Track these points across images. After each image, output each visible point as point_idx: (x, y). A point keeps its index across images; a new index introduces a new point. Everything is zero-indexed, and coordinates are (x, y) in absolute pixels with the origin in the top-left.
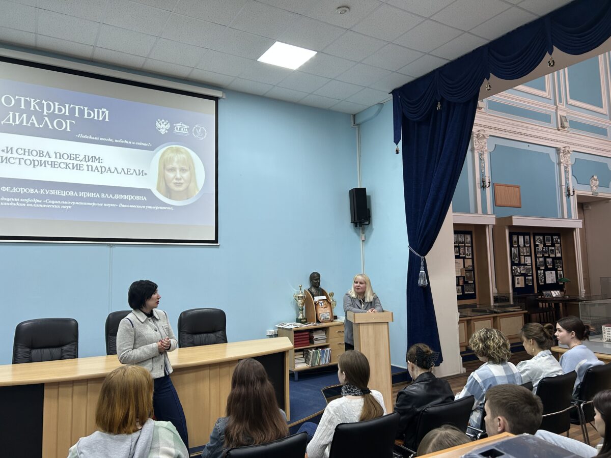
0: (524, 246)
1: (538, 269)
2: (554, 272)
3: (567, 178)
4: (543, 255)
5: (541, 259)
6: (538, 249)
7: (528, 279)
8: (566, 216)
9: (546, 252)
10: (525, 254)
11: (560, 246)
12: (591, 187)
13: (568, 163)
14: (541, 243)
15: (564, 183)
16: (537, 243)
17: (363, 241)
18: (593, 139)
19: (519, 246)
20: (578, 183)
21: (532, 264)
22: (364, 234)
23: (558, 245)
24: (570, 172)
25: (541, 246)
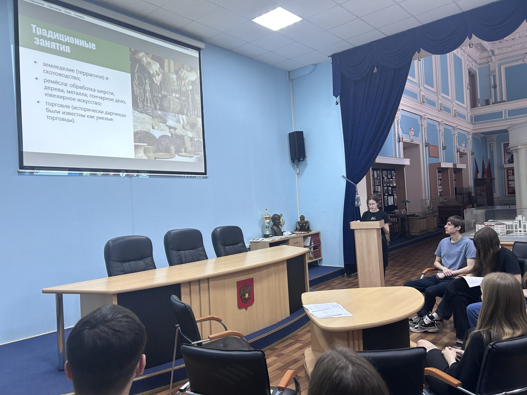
0: (377, 178)
1: (384, 195)
2: (392, 197)
3: (398, 129)
4: (387, 185)
5: (386, 188)
6: (384, 180)
8: (398, 157)
9: (388, 183)
10: (378, 184)
11: (395, 178)
12: (410, 136)
13: (399, 118)
14: (385, 176)
17: (298, 174)
18: (412, 101)
19: (374, 177)
20: (403, 133)
21: (381, 191)
22: (299, 169)
23: (394, 177)
24: (400, 124)
25: (386, 178)
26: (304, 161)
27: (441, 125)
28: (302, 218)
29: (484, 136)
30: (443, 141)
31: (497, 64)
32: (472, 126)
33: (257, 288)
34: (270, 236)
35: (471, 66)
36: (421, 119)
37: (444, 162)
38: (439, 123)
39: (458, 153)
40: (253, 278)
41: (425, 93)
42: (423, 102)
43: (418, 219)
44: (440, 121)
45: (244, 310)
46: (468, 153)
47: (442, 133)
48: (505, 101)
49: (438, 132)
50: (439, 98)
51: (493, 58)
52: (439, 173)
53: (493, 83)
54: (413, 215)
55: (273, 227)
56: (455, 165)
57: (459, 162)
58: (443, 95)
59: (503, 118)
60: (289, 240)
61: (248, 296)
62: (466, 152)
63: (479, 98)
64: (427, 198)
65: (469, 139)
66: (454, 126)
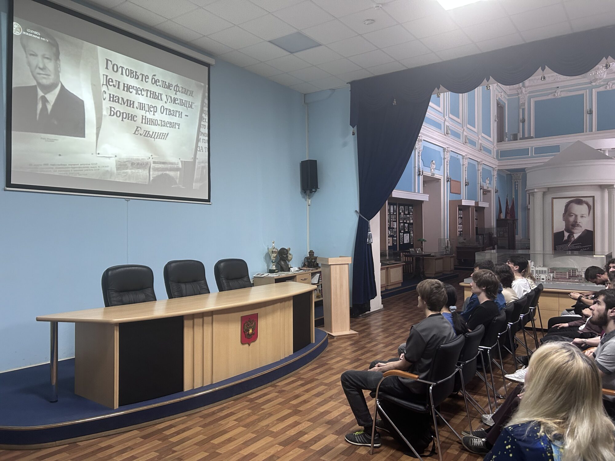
0: (393, 213)
1: (400, 232)
2: (408, 234)
3: (419, 161)
4: (403, 221)
5: (402, 224)
6: (401, 216)
7: (394, 240)
8: (417, 192)
9: (405, 219)
10: (393, 220)
12: (431, 170)
13: (420, 150)
14: (402, 211)
15: (417, 166)
16: (401, 212)
17: (309, 205)
18: (435, 132)
19: (390, 213)
20: (424, 166)
21: (397, 228)
22: (310, 201)
23: (412, 213)
24: (421, 156)
25: (402, 214)
26: (316, 192)
27: (464, 159)
28: (311, 253)
29: (509, 173)
30: (466, 177)
31: (526, 97)
32: (498, 161)
33: (262, 324)
34: (276, 271)
35: (500, 97)
36: (444, 152)
37: (465, 199)
38: (463, 156)
39: (482, 190)
40: (257, 314)
41: (450, 124)
42: (447, 134)
43: (434, 260)
44: (464, 155)
45: (247, 345)
46: (492, 191)
47: (465, 168)
48: (532, 138)
49: (462, 166)
50: (464, 129)
51: (524, 89)
52: (460, 211)
53: (521, 117)
54: (429, 255)
55: (279, 261)
56: (477, 203)
57: (482, 200)
58: (469, 126)
59: (530, 155)
60: (296, 276)
61: (252, 332)
62: (489, 189)
63: (507, 131)
64: (446, 238)
65: (494, 176)
66: (479, 161)
